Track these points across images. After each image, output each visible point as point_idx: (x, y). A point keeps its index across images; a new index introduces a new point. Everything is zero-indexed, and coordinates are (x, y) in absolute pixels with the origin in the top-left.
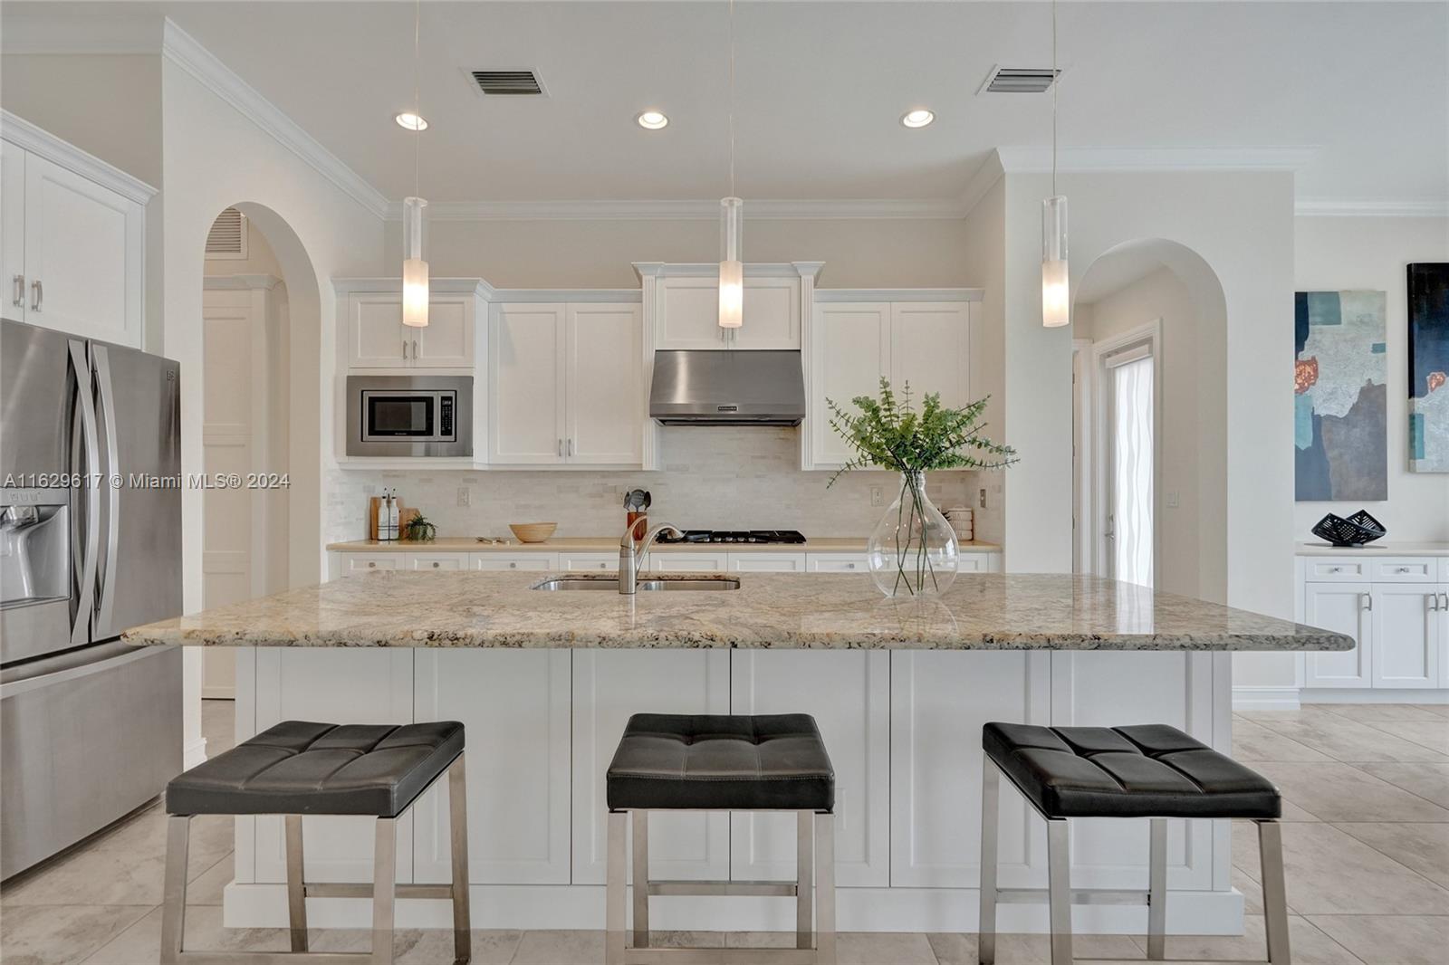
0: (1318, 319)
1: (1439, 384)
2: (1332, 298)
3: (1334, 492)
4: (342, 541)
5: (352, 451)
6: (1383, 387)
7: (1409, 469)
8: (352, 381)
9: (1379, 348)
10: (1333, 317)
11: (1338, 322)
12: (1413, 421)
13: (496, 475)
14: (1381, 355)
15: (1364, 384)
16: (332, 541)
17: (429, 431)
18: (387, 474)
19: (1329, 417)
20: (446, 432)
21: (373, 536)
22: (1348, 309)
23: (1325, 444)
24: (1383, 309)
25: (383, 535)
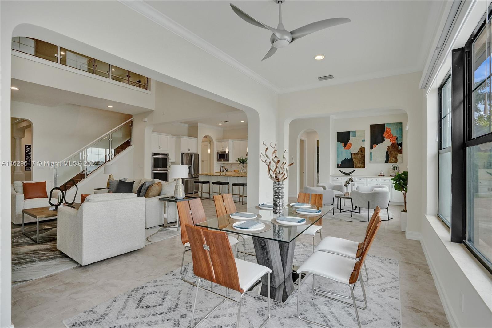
0: (352, 136)
1: (375, 146)
2: (354, 132)
3: (354, 166)
4: (217, 171)
5: (217, 161)
6: (364, 148)
7: (370, 162)
8: (218, 153)
9: (364, 141)
10: (355, 136)
11: (356, 136)
12: (371, 153)
13: (232, 164)
14: (364, 142)
15: (361, 147)
16: (215, 171)
17: (224, 158)
18: (223, 163)
19: (354, 153)
20: (226, 158)
21: (221, 171)
22: (357, 134)
23: (353, 158)
24: (364, 134)
25: (222, 171)
